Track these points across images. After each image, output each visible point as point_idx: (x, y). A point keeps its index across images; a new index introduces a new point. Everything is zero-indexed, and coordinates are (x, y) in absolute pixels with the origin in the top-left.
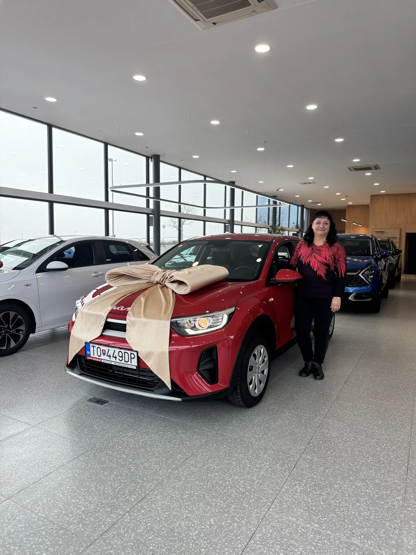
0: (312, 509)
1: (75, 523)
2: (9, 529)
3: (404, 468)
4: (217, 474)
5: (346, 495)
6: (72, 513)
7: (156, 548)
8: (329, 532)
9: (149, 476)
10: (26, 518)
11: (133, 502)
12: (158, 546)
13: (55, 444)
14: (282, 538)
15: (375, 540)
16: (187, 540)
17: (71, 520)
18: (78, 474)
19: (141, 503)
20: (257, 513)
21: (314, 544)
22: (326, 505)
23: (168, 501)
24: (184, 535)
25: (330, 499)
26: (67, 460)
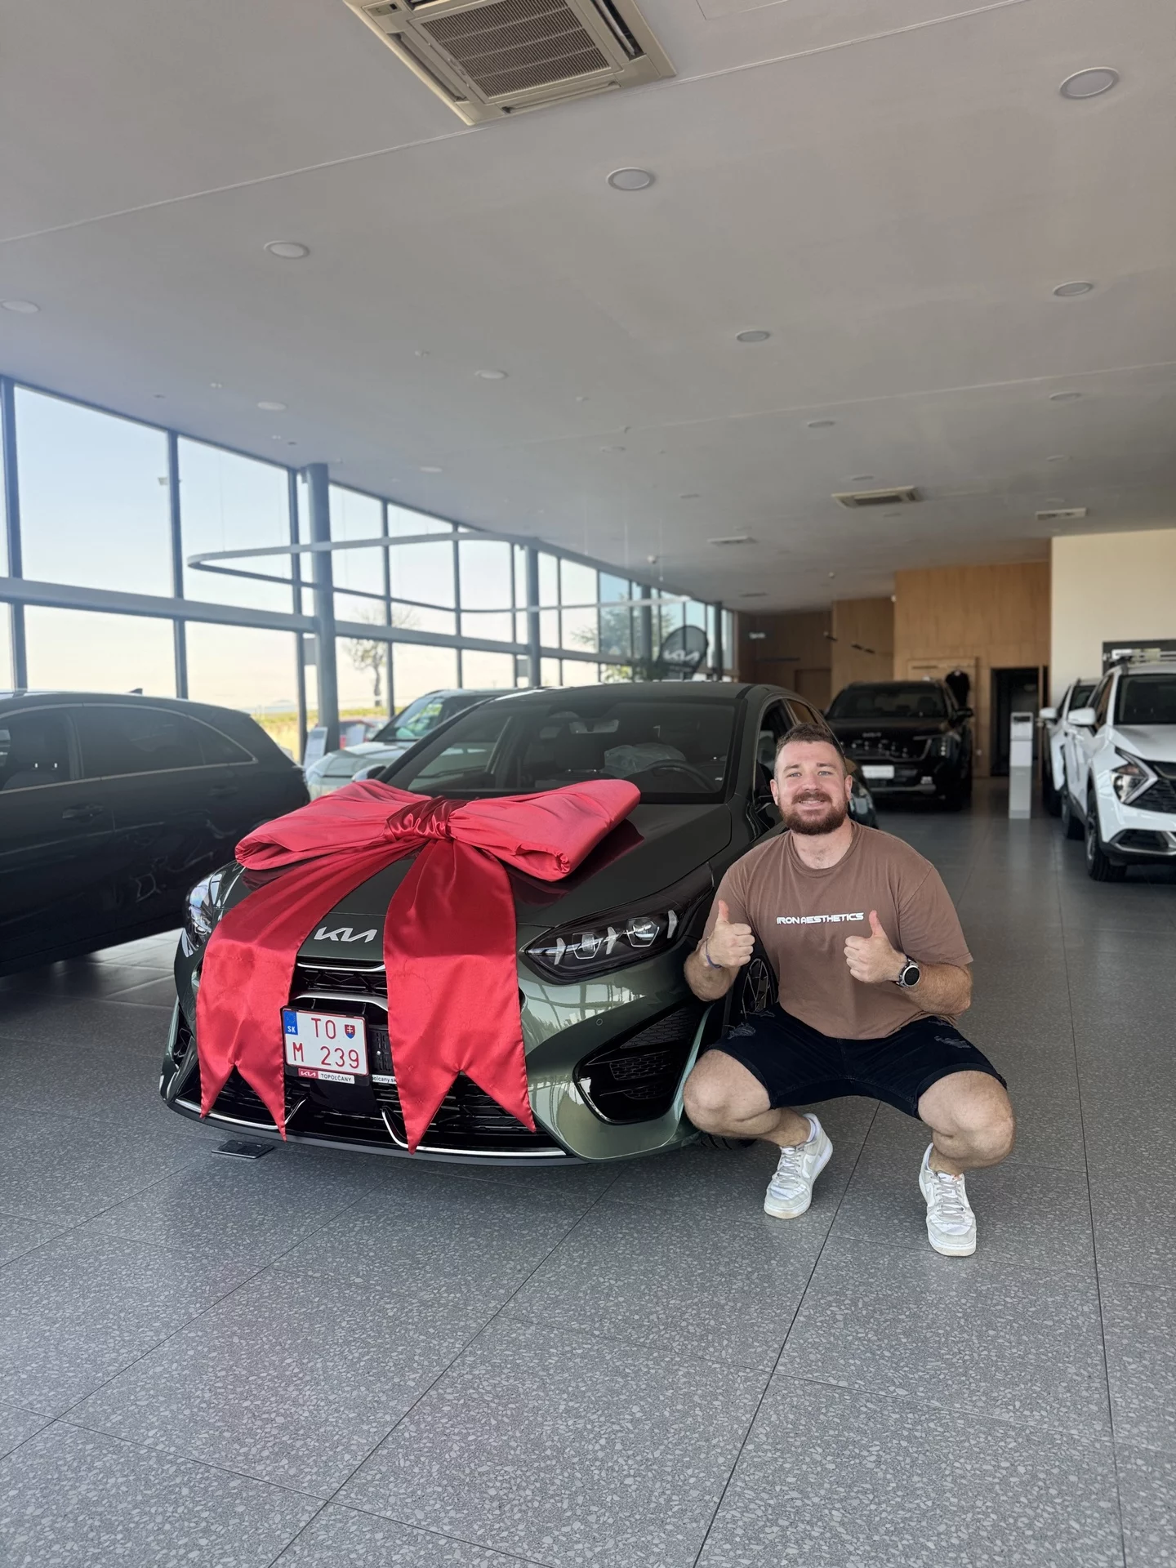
0: (882, 1357)
1: (268, 1457)
2: (84, 1493)
3: (1084, 1240)
4: (621, 1299)
5: (959, 1315)
6: (251, 1433)
7: (505, 1491)
8: (935, 1403)
9: (439, 1323)
10: (122, 1460)
11: (413, 1387)
12: (508, 1485)
13: (151, 1270)
14: (824, 1428)
15: (1048, 1408)
16: (582, 1463)
17: (254, 1450)
18: (240, 1338)
19: (437, 1390)
20: (747, 1379)
21: (906, 1433)
22: (914, 1342)
23: (508, 1378)
24: (572, 1452)
25: (921, 1327)
26: (198, 1305)
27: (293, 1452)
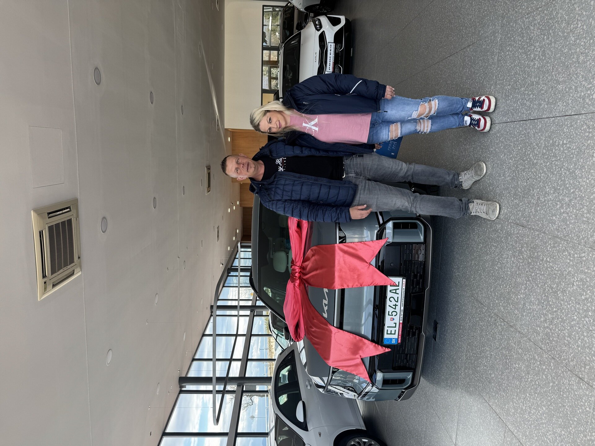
27: (520, 249)
